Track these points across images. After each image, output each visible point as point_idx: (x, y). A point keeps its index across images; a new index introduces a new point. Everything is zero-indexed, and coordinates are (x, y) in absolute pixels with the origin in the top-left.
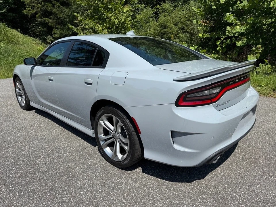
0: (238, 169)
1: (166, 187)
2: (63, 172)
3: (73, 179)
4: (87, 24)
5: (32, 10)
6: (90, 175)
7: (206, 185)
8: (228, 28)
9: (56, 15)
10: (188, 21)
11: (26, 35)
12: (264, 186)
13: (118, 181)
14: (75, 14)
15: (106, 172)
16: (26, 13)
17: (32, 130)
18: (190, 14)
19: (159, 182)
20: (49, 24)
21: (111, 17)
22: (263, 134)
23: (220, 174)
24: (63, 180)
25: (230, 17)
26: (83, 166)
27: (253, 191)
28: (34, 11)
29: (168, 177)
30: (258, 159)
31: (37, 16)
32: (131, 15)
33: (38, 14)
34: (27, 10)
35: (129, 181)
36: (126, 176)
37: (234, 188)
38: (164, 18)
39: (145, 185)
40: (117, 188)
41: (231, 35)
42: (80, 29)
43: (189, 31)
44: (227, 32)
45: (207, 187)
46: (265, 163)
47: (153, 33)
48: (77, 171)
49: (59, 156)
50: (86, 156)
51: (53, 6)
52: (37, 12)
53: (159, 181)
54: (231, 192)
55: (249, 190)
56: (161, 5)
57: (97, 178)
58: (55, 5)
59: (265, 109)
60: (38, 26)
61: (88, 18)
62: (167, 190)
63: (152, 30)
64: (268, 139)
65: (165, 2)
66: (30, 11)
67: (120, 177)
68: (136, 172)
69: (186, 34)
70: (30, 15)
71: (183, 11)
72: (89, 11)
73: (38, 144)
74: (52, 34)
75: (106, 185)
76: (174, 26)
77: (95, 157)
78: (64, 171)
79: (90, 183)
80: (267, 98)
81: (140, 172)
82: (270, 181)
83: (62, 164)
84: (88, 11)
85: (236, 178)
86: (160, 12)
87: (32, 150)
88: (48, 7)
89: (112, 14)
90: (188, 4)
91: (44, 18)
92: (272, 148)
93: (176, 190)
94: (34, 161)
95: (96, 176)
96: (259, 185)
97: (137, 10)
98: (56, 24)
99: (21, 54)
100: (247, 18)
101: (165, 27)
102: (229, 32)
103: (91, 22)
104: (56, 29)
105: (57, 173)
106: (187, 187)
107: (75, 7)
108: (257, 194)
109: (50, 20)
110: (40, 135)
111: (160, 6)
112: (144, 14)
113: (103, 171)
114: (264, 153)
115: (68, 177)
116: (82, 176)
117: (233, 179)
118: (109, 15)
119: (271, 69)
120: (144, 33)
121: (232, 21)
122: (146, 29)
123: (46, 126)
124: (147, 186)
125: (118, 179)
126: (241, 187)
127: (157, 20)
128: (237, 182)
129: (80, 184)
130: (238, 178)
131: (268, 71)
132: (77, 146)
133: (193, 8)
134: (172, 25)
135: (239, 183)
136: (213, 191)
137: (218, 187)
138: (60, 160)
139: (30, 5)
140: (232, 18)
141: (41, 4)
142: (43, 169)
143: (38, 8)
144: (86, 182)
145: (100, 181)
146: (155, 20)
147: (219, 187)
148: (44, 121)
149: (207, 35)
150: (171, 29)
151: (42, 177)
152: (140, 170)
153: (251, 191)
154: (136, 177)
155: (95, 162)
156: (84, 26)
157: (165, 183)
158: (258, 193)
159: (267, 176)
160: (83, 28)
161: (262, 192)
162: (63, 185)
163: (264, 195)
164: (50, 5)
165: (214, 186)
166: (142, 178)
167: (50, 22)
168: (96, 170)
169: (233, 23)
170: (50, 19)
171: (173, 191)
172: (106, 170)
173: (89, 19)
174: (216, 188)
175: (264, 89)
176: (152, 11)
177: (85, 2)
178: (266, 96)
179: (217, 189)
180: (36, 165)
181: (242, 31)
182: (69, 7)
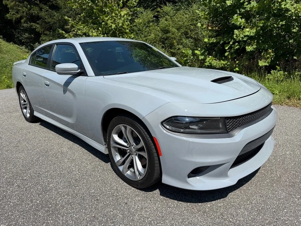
0: (258, 192)
1: (172, 219)
2: (41, 205)
3: (53, 213)
4: (79, 30)
5: (16, 14)
6: (75, 206)
7: (222, 214)
8: (236, 32)
9: (44, 19)
10: (192, 25)
11: (10, 42)
12: (291, 212)
13: (112, 213)
14: (66, 18)
15: (97, 202)
16: (9, 18)
17: (7, 151)
18: (193, 18)
19: (163, 213)
20: (37, 30)
21: (107, 20)
22: (282, 147)
23: (237, 198)
24: (40, 216)
25: (238, 20)
26: (68, 195)
27: (279, 218)
28: (19, 16)
29: (174, 205)
30: (280, 177)
31: (22, 21)
32: (129, 19)
33: (23, 18)
34: (11, 14)
35: (126, 213)
36: (122, 206)
37: (256, 216)
38: (165, 22)
39: (146, 217)
40: (110, 223)
41: (239, 39)
42: (72, 35)
43: (193, 36)
44: (235, 36)
45: (223, 216)
46: (289, 182)
47: (154, 39)
48: (59, 202)
49: (38, 183)
50: (73, 182)
51: (41, 9)
52: (22, 16)
53: (163, 211)
54: (253, 221)
55: (274, 218)
56: (162, 7)
57: (85, 210)
58: (43, 8)
59: (281, 118)
60: (24, 32)
61: (80, 22)
62: (173, 223)
63: (153, 35)
64: (288, 153)
65: (166, 5)
66: (14, 16)
67: (114, 208)
68: (135, 201)
69: (190, 39)
70: (14, 19)
71: (186, 14)
72: (82, 15)
73: (12, 169)
74: (40, 40)
75: (96, 220)
76: (176, 30)
77: (83, 183)
78: (42, 202)
79: (76, 218)
80: (282, 107)
81: (139, 200)
82: (297, 204)
83: (40, 194)
84: (80, 15)
85: (258, 203)
86: (161, 16)
87: (4, 177)
88: (35, 11)
89: (108, 17)
90: (192, 7)
91: (30, 23)
92: (295, 164)
93: (185, 222)
94: (4, 191)
95: (84, 208)
96: (285, 211)
97: (135, 15)
98: (45, 29)
99: (4, 63)
100: (256, 20)
101: (167, 31)
102: (236, 36)
103: (84, 27)
104: (44, 36)
105: (32, 207)
106: (199, 218)
107: (66, 10)
108: (284, 223)
109: (38, 26)
110: (17, 158)
111: (161, 9)
112: (144, 18)
113: (93, 200)
114: (286, 171)
115: (47, 211)
116: (65, 208)
117: (254, 205)
118: (105, 18)
119: (283, 76)
120: (144, 39)
121: (240, 23)
122: (146, 34)
123: (26, 145)
124: (148, 218)
125: (112, 210)
126: (265, 214)
127: (157, 25)
128: (259, 208)
129: (62, 221)
130: (260, 203)
131: (280, 78)
132: (61, 170)
133: (197, 11)
134: (174, 30)
135: (262, 208)
136: (230, 221)
137: (236, 216)
138: (38, 189)
139: (14, 9)
140: (240, 20)
141: (26, 7)
142: (15, 201)
143: (23, 12)
144: (70, 216)
145: (88, 215)
146: (156, 24)
147: (238, 215)
148: (23, 140)
149: (214, 40)
150: (173, 34)
151: (12, 212)
152: (139, 198)
153: (276, 219)
154: (134, 208)
155: (83, 189)
156: (76, 32)
157: (170, 213)
158: (286, 221)
159: (293, 198)
160: (75, 34)
161: (290, 219)
162: (40, 222)
163: (293, 223)
164: (37, 8)
165: (231, 214)
166: (142, 209)
167: (38, 28)
168: (84, 199)
169: (241, 26)
170: (38, 24)
171: (182, 223)
172: (97, 200)
173: (82, 23)
174: (234, 216)
175: (278, 97)
176: (152, 14)
177: (77, 4)
178: (280, 104)
179: (236, 218)
180: (6, 196)
181: (252, 35)
182: (59, 11)
